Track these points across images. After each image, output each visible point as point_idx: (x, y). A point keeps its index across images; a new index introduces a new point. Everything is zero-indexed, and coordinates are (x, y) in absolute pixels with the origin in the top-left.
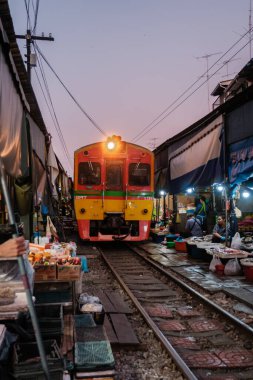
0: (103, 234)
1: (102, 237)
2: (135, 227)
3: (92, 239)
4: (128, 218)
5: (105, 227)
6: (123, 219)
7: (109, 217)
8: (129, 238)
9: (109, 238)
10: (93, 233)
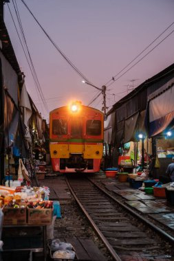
0: (69, 168)
1: (68, 170)
2: (90, 163)
3: (62, 171)
4: (86, 157)
5: (70, 163)
6: (82, 158)
7: (72, 156)
8: (87, 171)
9: (72, 170)
10: (62, 167)
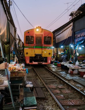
0: (34, 62)
2: (46, 59)
3: (30, 63)
4: (43, 56)
5: (35, 59)
6: (42, 56)
7: (36, 55)
8: (44, 63)
9: (36, 63)
10: (31, 61)
